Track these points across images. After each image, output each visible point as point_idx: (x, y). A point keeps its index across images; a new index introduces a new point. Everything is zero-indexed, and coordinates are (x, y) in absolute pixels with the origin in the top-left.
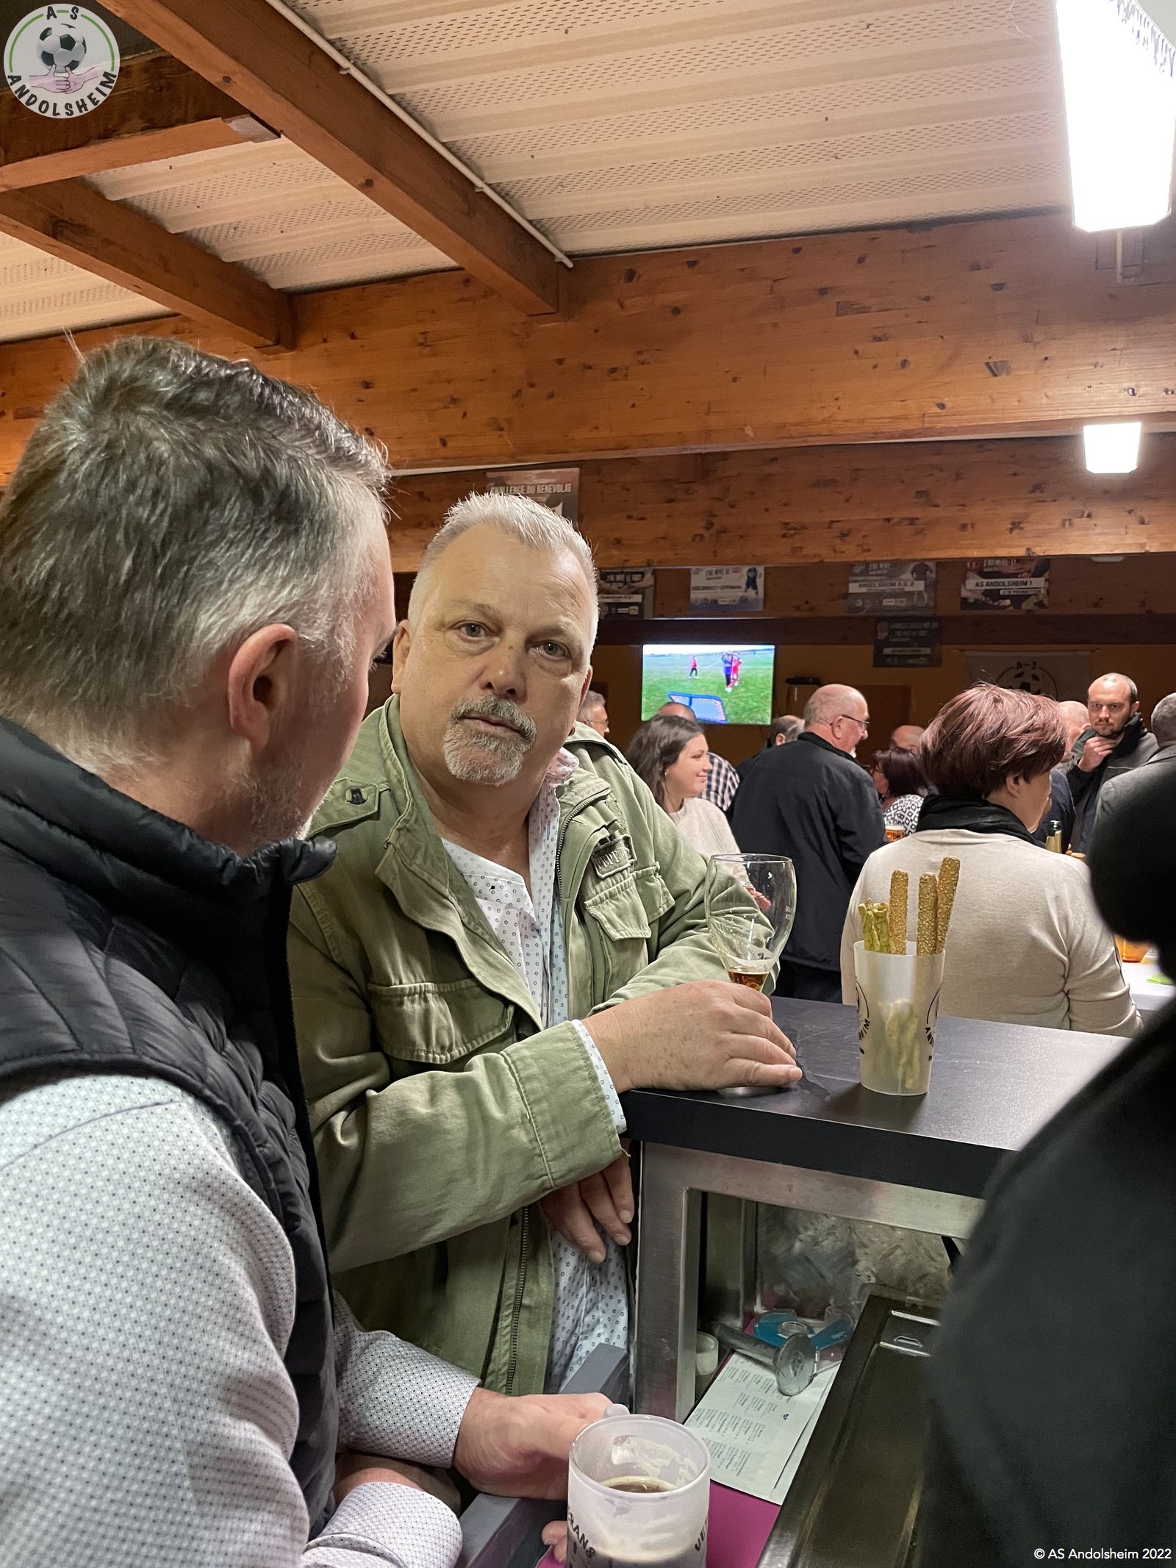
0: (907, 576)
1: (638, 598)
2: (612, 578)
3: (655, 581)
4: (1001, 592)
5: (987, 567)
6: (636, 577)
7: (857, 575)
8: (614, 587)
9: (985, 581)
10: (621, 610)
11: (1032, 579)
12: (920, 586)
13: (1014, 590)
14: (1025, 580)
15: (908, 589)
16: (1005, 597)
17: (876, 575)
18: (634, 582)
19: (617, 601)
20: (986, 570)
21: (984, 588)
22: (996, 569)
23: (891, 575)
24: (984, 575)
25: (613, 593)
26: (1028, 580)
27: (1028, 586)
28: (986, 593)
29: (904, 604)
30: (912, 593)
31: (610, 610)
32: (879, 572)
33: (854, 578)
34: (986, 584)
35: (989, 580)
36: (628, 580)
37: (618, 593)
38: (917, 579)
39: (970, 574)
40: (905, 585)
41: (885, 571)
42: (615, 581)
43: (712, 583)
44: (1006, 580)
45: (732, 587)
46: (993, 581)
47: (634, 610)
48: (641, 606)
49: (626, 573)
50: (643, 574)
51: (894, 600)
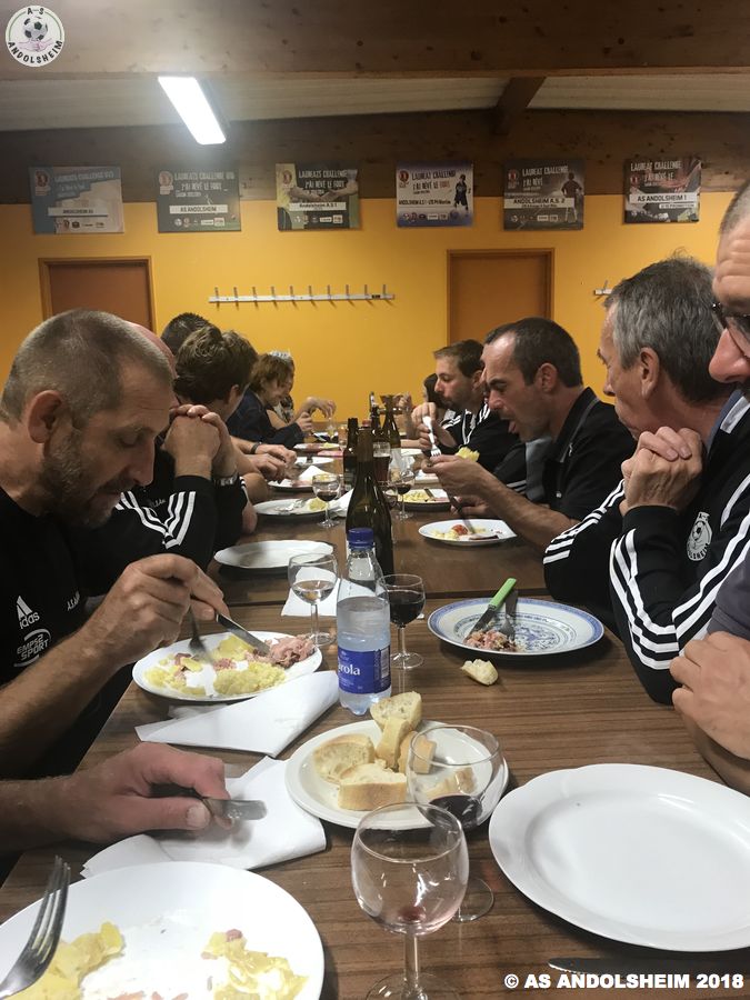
1: (341, 206)
2: (311, 185)
3: (359, 187)
4: (660, 206)
5: (648, 182)
6: (338, 184)
8: (314, 194)
9: (646, 195)
10: (322, 220)
11: (686, 194)
13: (671, 204)
14: (680, 194)
16: (663, 211)
18: (336, 189)
19: (318, 209)
20: (646, 185)
21: (646, 202)
22: (655, 184)
24: (646, 190)
25: (308, 201)
26: (683, 194)
27: (683, 200)
28: (647, 207)
31: (310, 219)
34: (647, 198)
35: (650, 195)
36: (329, 187)
37: (318, 201)
38: (567, 196)
39: (633, 189)
42: (315, 188)
43: (418, 197)
44: (664, 195)
45: (441, 202)
46: (653, 195)
47: (338, 219)
48: (345, 214)
49: (327, 179)
50: (346, 180)
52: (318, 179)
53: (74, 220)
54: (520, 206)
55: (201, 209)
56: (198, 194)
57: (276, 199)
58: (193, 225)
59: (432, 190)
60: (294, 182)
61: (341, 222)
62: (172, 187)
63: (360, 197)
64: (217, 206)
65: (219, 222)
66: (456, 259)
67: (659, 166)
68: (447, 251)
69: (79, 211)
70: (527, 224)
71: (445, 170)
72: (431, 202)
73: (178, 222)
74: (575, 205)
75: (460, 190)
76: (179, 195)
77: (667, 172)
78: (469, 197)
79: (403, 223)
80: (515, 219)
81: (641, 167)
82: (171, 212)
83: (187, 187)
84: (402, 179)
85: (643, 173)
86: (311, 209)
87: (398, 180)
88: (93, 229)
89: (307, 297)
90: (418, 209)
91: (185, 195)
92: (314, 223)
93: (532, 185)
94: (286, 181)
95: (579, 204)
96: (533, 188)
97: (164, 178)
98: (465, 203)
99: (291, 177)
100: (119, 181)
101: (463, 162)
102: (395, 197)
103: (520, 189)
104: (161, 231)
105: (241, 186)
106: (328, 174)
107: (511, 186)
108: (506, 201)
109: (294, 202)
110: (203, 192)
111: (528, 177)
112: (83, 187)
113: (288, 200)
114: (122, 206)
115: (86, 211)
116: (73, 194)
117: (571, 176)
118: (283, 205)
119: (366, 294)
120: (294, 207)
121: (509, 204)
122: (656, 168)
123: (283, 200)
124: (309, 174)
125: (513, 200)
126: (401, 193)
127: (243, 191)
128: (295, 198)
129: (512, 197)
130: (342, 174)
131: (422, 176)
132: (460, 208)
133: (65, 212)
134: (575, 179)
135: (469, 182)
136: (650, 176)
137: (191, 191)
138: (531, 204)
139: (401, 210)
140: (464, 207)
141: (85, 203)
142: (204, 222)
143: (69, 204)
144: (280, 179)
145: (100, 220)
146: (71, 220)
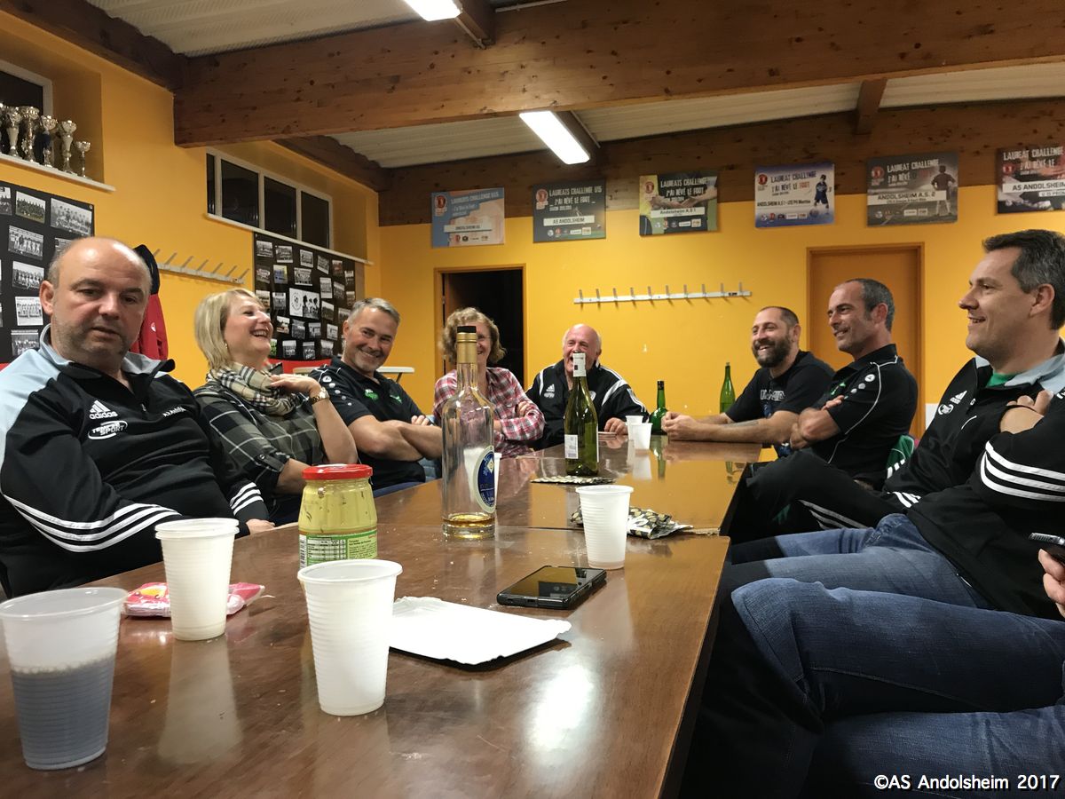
0: (928, 187)
1: (700, 211)
2: (672, 193)
3: (718, 192)
5: (1024, 169)
6: (697, 191)
7: (875, 187)
8: (675, 201)
9: (1023, 184)
10: (682, 224)
15: (929, 199)
18: (696, 195)
19: (678, 215)
20: (1023, 173)
21: (1022, 190)
22: (1034, 172)
23: (912, 186)
25: (669, 208)
28: (1024, 195)
29: (926, 214)
30: (934, 203)
31: (670, 225)
33: (873, 191)
35: (1027, 184)
36: (689, 194)
37: (678, 207)
38: (938, 189)
39: (1006, 178)
40: (926, 195)
41: (907, 183)
42: (675, 196)
44: (1045, 182)
46: (1032, 184)
47: (696, 223)
48: (703, 218)
49: (687, 187)
50: (705, 187)
51: (915, 210)
52: (678, 188)
53: (464, 235)
54: (884, 202)
55: (571, 220)
56: (569, 208)
57: (638, 208)
58: (564, 235)
59: (792, 191)
60: (656, 192)
61: (700, 225)
62: (546, 203)
63: (719, 202)
64: (585, 217)
65: (586, 232)
66: (816, 257)
67: (1037, 153)
68: (807, 248)
69: (470, 227)
70: (892, 219)
71: (805, 172)
72: (790, 202)
73: (551, 233)
74: (948, 197)
75: (821, 189)
76: (552, 209)
77: (1048, 159)
78: (830, 195)
79: (761, 223)
80: (880, 214)
82: (545, 224)
83: (560, 201)
84: (761, 182)
85: (1017, 161)
86: (671, 215)
87: (757, 184)
88: (480, 242)
89: (665, 296)
90: (777, 210)
91: (557, 209)
92: (674, 227)
93: (898, 181)
94: (648, 191)
95: (952, 196)
96: (899, 184)
97: (541, 196)
98: (825, 202)
99: (653, 187)
100: (503, 200)
101: (825, 163)
102: (753, 199)
103: (884, 185)
104: (536, 241)
105: (608, 198)
106: (689, 182)
107: (874, 183)
108: (869, 197)
109: (656, 209)
110: (574, 205)
111: (893, 173)
112: (472, 206)
113: (651, 208)
114: (504, 221)
115: (474, 227)
116: (465, 213)
117: (942, 169)
118: (645, 213)
119: (722, 291)
120: (655, 215)
121: (873, 200)
122: (1033, 156)
123: (645, 209)
124: (670, 183)
125: (877, 196)
126: (760, 195)
127: (609, 202)
128: (656, 205)
129: (875, 194)
130: (702, 181)
131: (781, 179)
132: (821, 207)
133: (458, 228)
134: (948, 172)
135: (830, 182)
136: (1027, 165)
137: (563, 204)
138: (898, 199)
139: (760, 211)
140: (825, 206)
141: (474, 220)
142: (573, 232)
143: (461, 222)
144: (643, 188)
145: (485, 234)
146: (462, 235)
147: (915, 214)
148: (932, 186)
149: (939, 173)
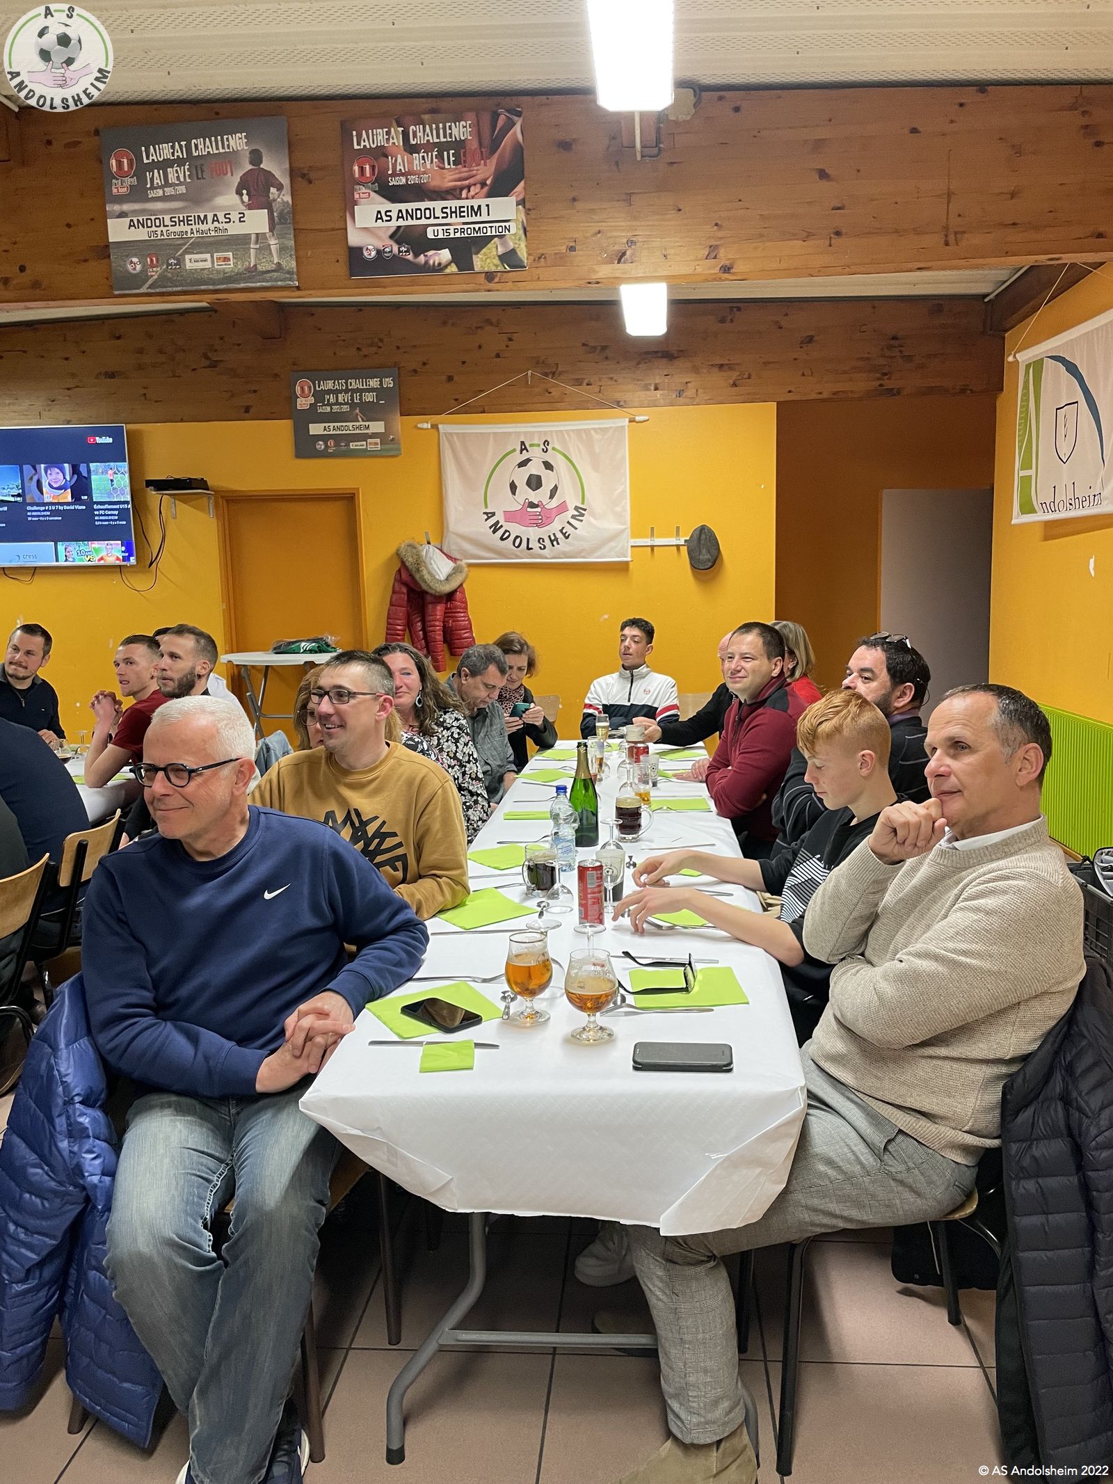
0: (229, 199)
4: (430, 235)
7: (121, 199)
9: (395, 208)
11: (490, 201)
12: (258, 221)
13: (456, 227)
14: (475, 203)
15: (235, 229)
16: (438, 244)
17: (164, 199)
22: (413, 180)
23: (196, 197)
24: (393, 194)
26: (483, 202)
27: (484, 214)
28: (399, 236)
30: (244, 239)
32: (169, 191)
33: (117, 208)
34: (398, 214)
35: (403, 206)
38: (250, 207)
39: (361, 192)
40: (229, 219)
41: (182, 189)
44: (438, 205)
46: (411, 206)
51: (208, 256)
67: (420, 135)
77: (442, 148)
81: (378, 138)
85: (382, 153)
122: (413, 142)
136: (401, 161)
147: (208, 265)
148: (237, 197)
149: (251, 167)
